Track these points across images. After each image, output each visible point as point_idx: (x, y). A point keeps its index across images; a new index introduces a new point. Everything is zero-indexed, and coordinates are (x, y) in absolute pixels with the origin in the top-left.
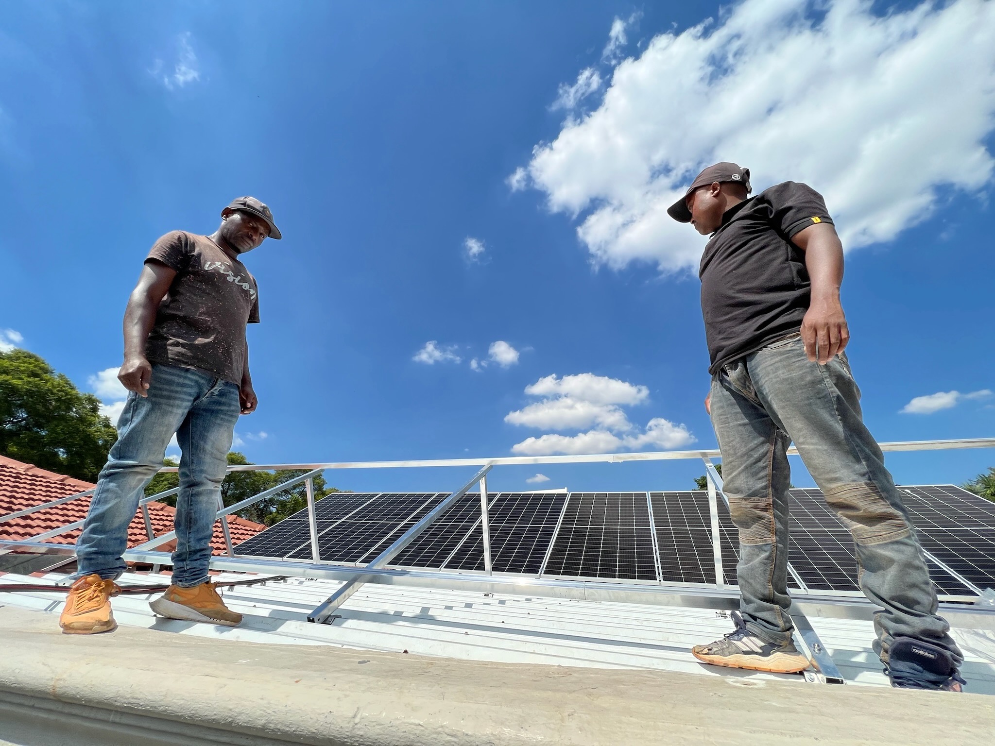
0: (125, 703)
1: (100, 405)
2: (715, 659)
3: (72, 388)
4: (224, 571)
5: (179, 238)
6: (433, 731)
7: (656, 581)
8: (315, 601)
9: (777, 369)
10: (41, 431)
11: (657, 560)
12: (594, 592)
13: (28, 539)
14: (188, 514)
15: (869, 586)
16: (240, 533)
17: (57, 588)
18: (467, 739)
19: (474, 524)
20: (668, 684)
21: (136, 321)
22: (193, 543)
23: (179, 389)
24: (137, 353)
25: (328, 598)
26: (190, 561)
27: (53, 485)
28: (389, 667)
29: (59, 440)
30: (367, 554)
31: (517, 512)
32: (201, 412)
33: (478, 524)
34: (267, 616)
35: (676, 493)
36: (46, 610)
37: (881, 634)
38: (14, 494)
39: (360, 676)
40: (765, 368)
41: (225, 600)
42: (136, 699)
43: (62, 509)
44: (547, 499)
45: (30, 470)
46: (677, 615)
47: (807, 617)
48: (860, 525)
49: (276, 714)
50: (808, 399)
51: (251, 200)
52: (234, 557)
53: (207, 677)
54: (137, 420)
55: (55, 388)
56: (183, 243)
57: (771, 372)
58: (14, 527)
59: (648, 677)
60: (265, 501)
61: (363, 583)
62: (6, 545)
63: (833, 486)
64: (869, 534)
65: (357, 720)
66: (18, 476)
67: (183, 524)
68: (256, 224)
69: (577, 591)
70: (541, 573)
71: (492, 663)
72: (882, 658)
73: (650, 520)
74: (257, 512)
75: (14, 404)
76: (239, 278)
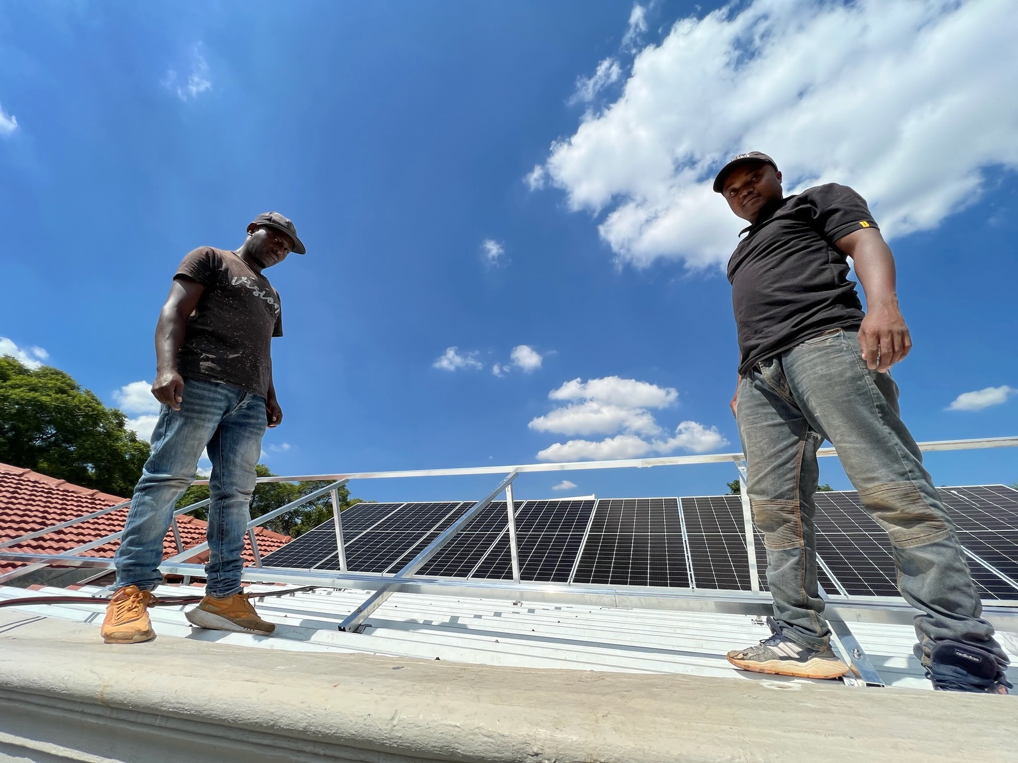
0: (170, 707)
1: (126, 419)
2: (750, 665)
3: (99, 404)
4: (252, 583)
5: (207, 253)
6: (470, 732)
7: (689, 588)
8: (344, 610)
9: (815, 365)
10: (70, 447)
11: (690, 568)
12: (624, 598)
13: (62, 553)
14: (220, 526)
15: (908, 590)
16: (267, 545)
17: (93, 600)
18: (503, 740)
19: (501, 533)
20: (701, 686)
21: (167, 336)
22: (225, 554)
23: (210, 403)
24: (169, 368)
25: (357, 608)
26: (224, 572)
27: (84, 500)
28: (423, 672)
29: (87, 456)
30: (393, 565)
31: (545, 519)
32: (230, 425)
33: (504, 532)
34: (298, 625)
35: (708, 498)
36: (85, 621)
37: (923, 638)
38: (47, 509)
39: (396, 681)
40: (803, 364)
41: (257, 611)
42: (181, 703)
43: (94, 523)
44: (575, 506)
45: (61, 486)
46: (712, 623)
47: (846, 622)
48: (898, 528)
49: (315, 717)
50: (848, 395)
51: (276, 216)
52: (262, 568)
53: (248, 682)
54: (170, 434)
55: (82, 404)
56: (211, 259)
57: (809, 368)
58: (49, 542)
59: (682, 681)
60: (290, 512)
61: (392, 593)
62: (42, 559)
63: (869, 486)
64: (907, 536)
65: (395, 722)
66: (50, 492)
67: (215, 536)
68: (281, 239)
69: (608, 597)
70: (570, 582)
71: (525, 669)
72: (923, 662)
73: (681, 526)
74: (283, 523)
75: (43, 421)
76: (264, 292)
